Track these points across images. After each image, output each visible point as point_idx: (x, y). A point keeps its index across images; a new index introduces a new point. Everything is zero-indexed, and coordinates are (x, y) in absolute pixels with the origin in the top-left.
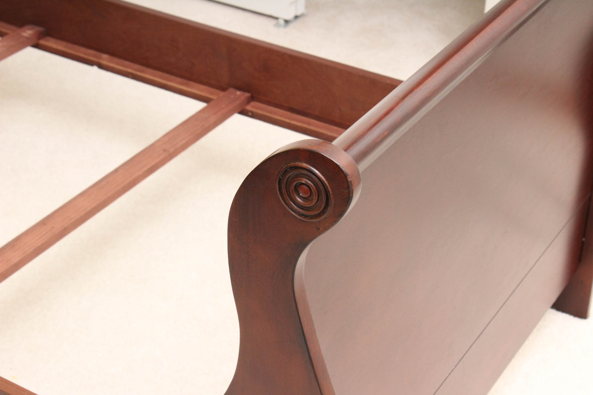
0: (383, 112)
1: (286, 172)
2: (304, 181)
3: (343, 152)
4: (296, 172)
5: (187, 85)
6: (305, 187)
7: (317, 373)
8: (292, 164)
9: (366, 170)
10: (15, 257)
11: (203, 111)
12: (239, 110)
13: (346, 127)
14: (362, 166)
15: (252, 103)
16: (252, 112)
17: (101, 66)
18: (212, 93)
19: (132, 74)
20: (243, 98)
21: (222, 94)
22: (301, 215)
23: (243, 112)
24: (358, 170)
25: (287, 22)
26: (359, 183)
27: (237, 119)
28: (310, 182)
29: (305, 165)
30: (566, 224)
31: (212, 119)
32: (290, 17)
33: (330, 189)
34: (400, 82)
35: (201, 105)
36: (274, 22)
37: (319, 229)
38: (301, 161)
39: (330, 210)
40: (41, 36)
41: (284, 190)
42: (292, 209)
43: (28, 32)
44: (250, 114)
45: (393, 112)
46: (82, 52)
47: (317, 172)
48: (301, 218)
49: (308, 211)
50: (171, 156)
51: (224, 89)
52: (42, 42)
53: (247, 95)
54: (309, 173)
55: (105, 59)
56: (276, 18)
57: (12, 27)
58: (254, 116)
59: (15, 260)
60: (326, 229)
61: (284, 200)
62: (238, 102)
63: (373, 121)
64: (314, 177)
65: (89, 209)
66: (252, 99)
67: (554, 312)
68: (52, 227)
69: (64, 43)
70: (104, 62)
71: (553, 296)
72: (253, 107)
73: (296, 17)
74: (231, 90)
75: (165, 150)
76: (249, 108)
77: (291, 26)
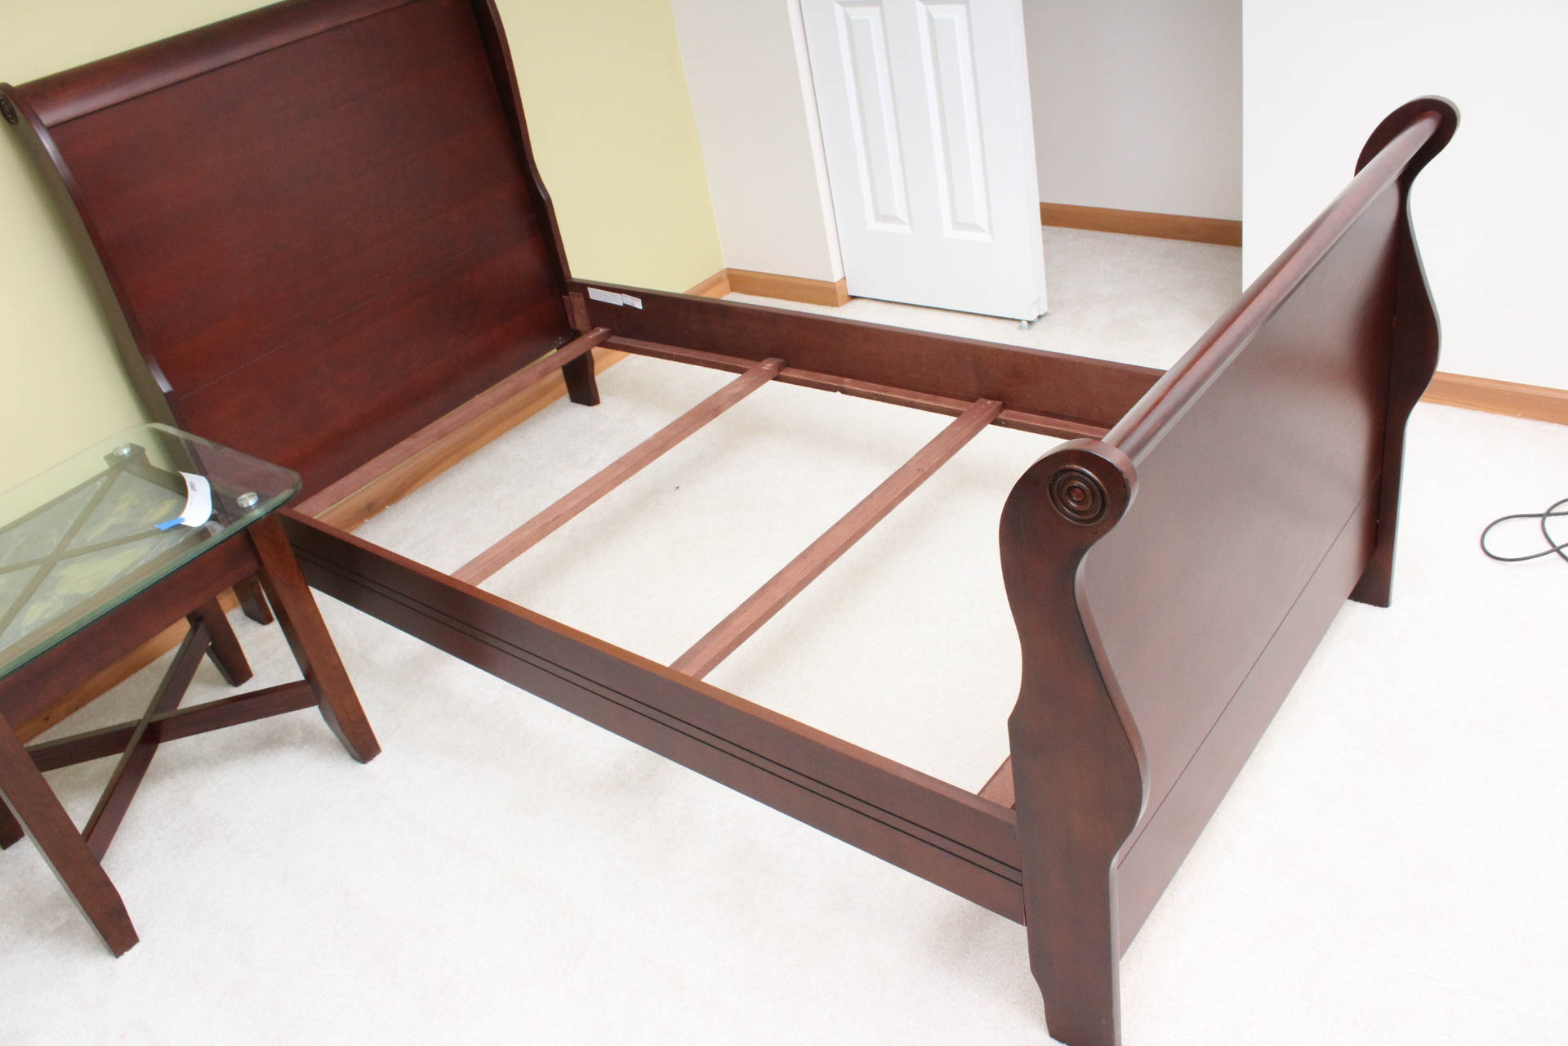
0: (1153, 402)
1: (1056, 476)
2: (1076, 483)
3: (1116, 449)
4: (1066, 475)
5: (934, 400)
6: (1078, 490)
7: (1108, 686)
8: (1062, 467)
9: (1141, 465)
10: (779, 593)
11: (953, 424)
12: (992, 420)
13: (1110, 427)
14: (1137, 462)
15: (1005, 412)
16: (1005, 421)
17: (844, 391)
18: (961, 406)
19: (876, 395)
20: (994, 407)
21: (972, 405)
22: (1076, 520)
23: (996, 422)
24: (1133, 467)
25: (1030, 323)
26: (1135, 481)
27: (990, 429)
28: (1082, 484)
29: (1076, 467)
30: (1358, 505)
31: (965, 433)
32: (1033, 317)
33: (1105, 489)
34: (1163, 372)
35: (952, 419)
36: (1017, 324)
37: (1097, 534)
38: (1072, 464)
39: (1107, 512)
40: (781, 367)
41: (1056, 497)
42: (1067, 515)
43: (768, 365)
44: (1004, 423)
45: (1163, 402)
46: (824, 378)
47: (1089, 472)
48: (1075, 523)
49: (1083, 515)
50: (925, 475)
51: (973, 400)
52: (783, 373)
53: (1000, 403)
54: (1081, 475)
55: (847, 383)
56: (1020, 321)
57: (753, 363)
58: (1007, 424)
59: (780, 596)
60: (1105, 532)
61: (1056, 505)
62: (990, 411)
63: (1143, 413)
64: (1087, 478)
65: (848, 538)
66: (1004, 407)
67: (1351, 602)
68: (813, 560)
69: (804, 372)
70: (847, 387)
71: (1349, 586)
72: (1007, 415)
73: (1040, 317)
74: (982, 400)
75: (919, 470)
76: (1001, 416)
77: (1035, 327)
